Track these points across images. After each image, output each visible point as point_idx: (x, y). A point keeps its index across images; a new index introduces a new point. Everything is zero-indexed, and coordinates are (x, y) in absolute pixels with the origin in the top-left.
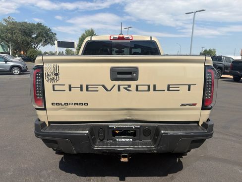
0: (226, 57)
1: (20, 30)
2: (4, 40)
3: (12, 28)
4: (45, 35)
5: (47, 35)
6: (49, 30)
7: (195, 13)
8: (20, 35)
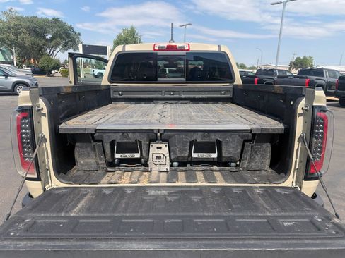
0: (329, 70)
1: (28, 28)
2: (5, 42)
3: (16, 25)
4: (64, 35)
5: (68, 35)
6: (71, 28)
7: (285, 3)
8: (27, 35)
